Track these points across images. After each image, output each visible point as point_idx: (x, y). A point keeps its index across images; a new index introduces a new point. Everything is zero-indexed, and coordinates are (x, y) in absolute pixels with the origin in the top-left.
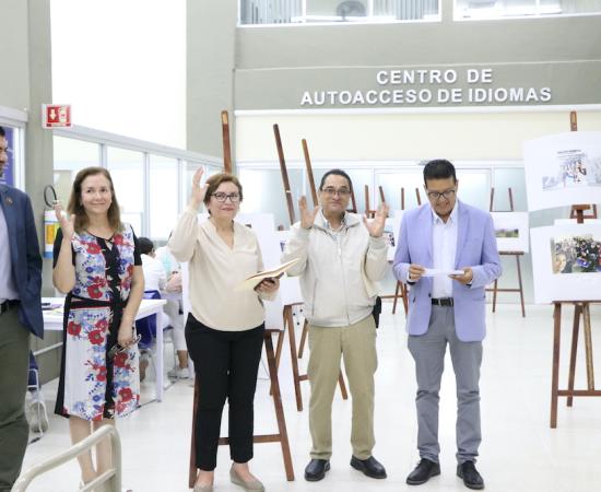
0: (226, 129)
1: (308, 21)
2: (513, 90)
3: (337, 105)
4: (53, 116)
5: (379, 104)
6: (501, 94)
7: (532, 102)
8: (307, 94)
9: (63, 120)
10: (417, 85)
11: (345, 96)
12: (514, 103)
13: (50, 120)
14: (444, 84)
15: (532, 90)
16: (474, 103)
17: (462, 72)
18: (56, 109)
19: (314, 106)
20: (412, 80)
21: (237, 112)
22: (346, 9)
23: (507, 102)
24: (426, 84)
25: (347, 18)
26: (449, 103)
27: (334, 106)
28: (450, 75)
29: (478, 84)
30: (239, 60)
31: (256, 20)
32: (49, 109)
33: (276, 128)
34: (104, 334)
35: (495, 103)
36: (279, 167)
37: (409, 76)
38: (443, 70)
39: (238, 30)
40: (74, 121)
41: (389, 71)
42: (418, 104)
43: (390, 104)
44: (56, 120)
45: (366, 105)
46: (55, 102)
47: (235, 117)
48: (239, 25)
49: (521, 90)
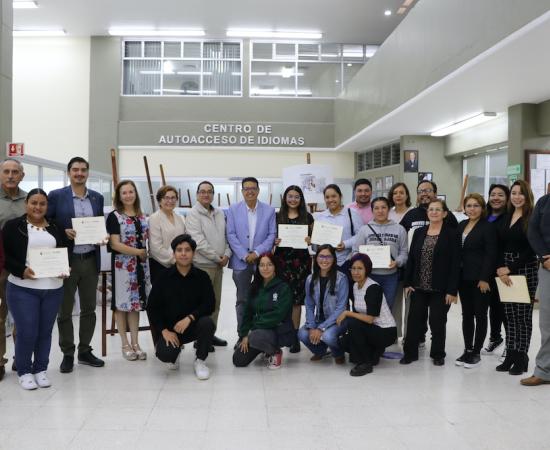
0: (114, 159)
1: (164, 93)
2: (283, 138)
3: (181, 144)
4: (13, 149)
5: (205, 144)
6: (276, 140)
7: (294, 145)
8: (163, 137)
9: (19, 152)
10: (228, 133)
11: (186, 139)
12: (284, 145)
13: (11, 152)
14: (244, 133)
15: (293, 138)
16: (261, 145)
17: (254, 127)
18: (15, 145)
19: (167, 144)
20: (225, 130)
21: (120, 147)
22: (187, 86)
23: (280, 145)
24: (233, 133)
25: (188, 91)
26: (246, 144)
27: (178, 144)
28: (247, 129)
29: (263, 134)
30: (121, 116)
31: (132, 92)
32: (11, 146)
33: (145, 158)
34: (134, 266)
35: (273, 145)
36: (146, 180)
37: (223, 128)
38: (243, 125)
39: (121, 98)
40: (26, 152)
41: (212, 124)
42: (229, 144)
43: (212, 144)
44: (15, 152)
45: (198, 144)
46: (14, 141)
47: (118, 150)
48: (122, 95)
49: (288, 139)
